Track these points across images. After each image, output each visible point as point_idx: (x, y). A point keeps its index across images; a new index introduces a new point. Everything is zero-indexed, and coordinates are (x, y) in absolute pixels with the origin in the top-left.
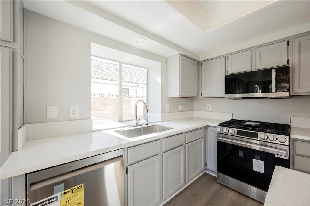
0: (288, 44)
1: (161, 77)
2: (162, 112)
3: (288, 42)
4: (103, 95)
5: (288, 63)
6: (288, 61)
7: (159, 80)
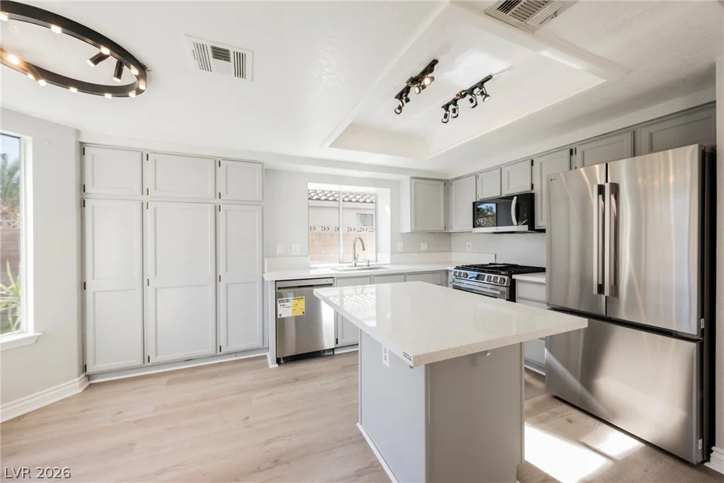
0: (532, 164)
1: (389, 206)
2: (392, 253)
3: (532, 161)
4: (326, 229)
5: (532, 188)
6: (532, 185)
7: (388, 210)
